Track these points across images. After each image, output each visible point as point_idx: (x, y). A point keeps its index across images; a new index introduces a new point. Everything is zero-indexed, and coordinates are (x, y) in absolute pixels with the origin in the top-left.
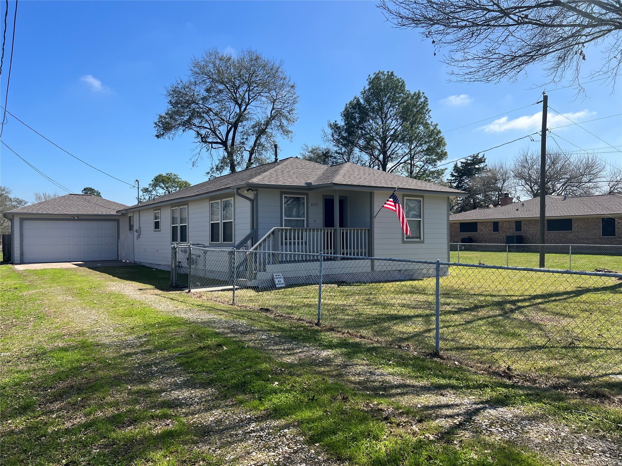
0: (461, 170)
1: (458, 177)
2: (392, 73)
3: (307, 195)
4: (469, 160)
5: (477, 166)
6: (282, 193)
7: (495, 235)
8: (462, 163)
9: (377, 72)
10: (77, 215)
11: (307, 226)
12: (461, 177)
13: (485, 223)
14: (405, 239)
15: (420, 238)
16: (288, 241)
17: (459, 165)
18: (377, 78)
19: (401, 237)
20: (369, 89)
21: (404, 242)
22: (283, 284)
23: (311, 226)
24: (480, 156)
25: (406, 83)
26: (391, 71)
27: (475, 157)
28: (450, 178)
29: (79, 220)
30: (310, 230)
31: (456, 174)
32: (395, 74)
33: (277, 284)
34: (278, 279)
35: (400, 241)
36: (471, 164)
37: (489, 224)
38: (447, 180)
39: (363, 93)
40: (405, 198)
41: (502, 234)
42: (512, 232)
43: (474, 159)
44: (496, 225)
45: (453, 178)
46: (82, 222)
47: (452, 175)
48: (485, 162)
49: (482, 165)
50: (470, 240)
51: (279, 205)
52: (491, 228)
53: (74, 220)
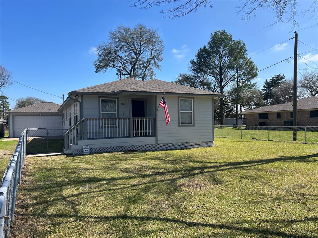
0: (270, 83)
1: (268, 88)
2: (224, 31)
3: (118, 98)
4: (275, 78)
5: (279, 81)
6: (100, 97)
7: (279, 120)
8: (270, 79)
9: (216, 31)
10: (41, 113)
11: (118, 117)
12: (270, 87)
13: (272, 113)
14: (180, 124)
15: (192, 123)
16: (104, 126)
17: (269, 81)
18: (216, 34)
19: (177, 123)
20: (212, 41)
21: (179, 126)
22: (89, 152)
23: (120, 117)
24: (281, 75)
25: (232, 36)
26: (223, 30)
27: (278, 76)
28: (264, 88)
29: (42, 115)
30: (119, 119)
31: (267, 86)
32: (226, 31)
33: (85, 152)
34: (86, 150)
35: (177, 125)
36: (276, 80)
37: (275, 114)
38: (262, 89)
39: (208, 44)
40: (180, 99)
41: (282, 120)
42: (288, 118)
43: (277, 77)
44: (279, 114)
45: (265, 88)
46: (44, 116)
47: (264, 87)
48: (284, 78)
49: (283, 80)
50: (264, 124)
51: (98, 104)
52: (276, 116)
53: (39, 115)
